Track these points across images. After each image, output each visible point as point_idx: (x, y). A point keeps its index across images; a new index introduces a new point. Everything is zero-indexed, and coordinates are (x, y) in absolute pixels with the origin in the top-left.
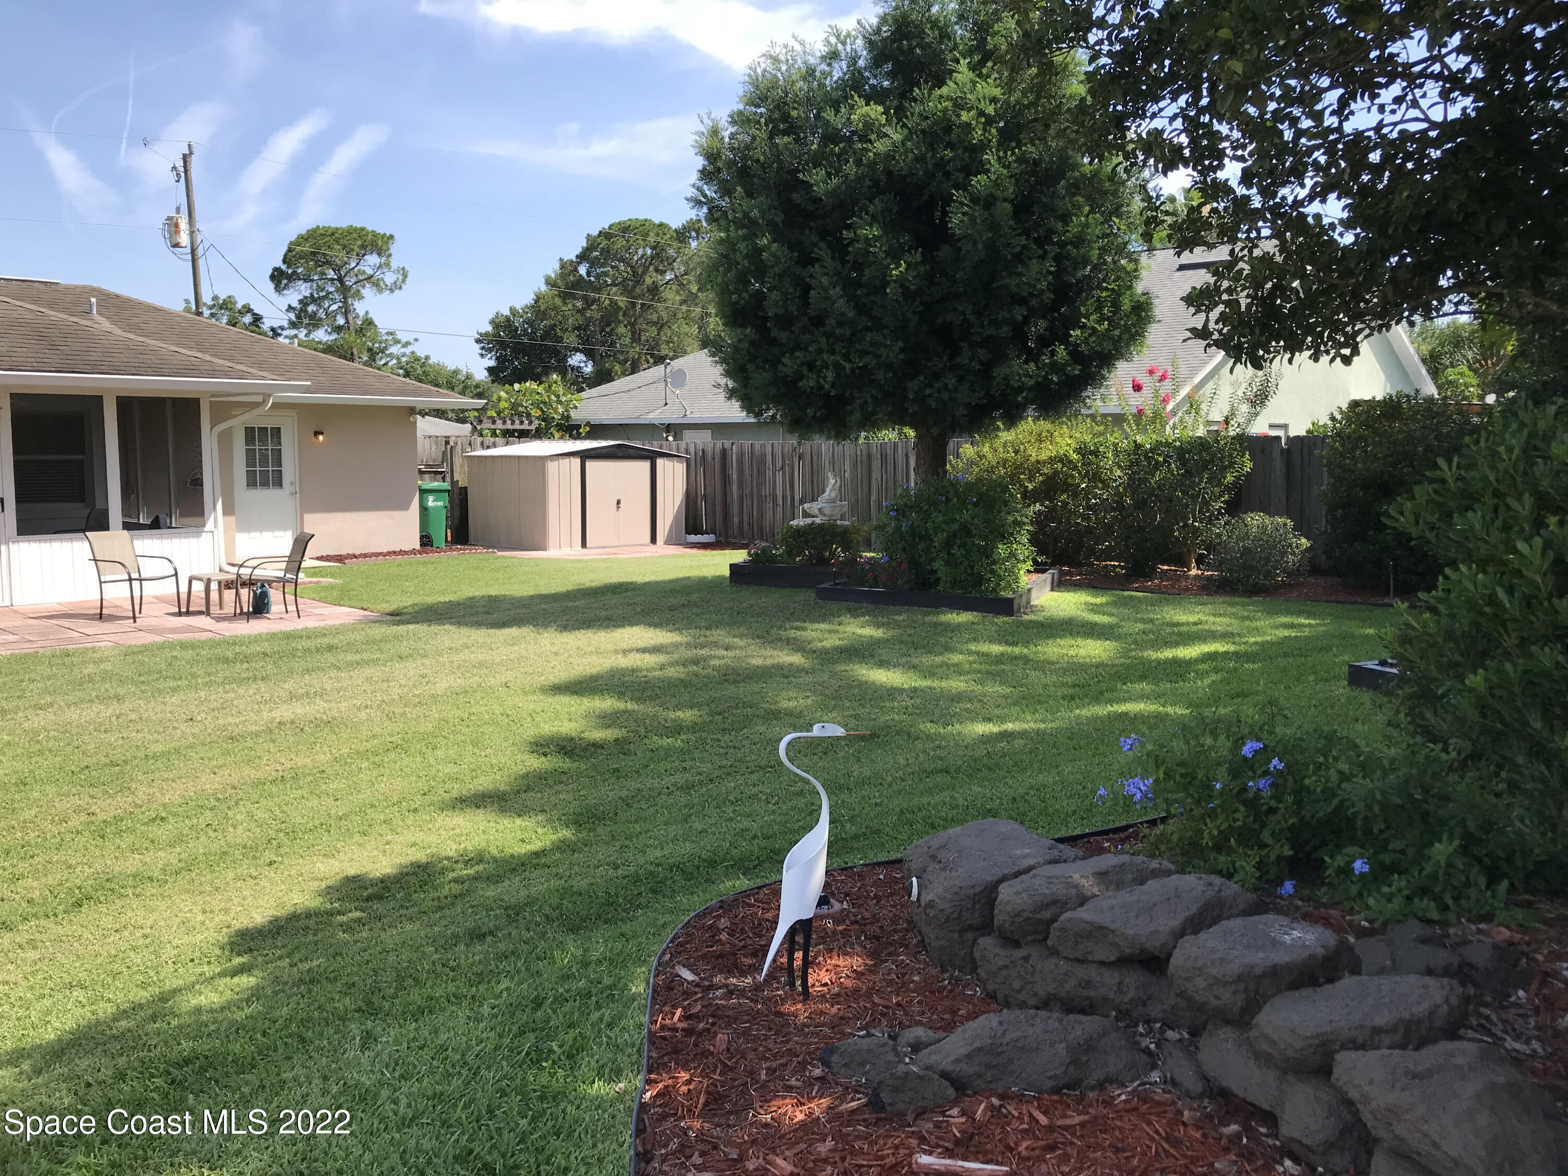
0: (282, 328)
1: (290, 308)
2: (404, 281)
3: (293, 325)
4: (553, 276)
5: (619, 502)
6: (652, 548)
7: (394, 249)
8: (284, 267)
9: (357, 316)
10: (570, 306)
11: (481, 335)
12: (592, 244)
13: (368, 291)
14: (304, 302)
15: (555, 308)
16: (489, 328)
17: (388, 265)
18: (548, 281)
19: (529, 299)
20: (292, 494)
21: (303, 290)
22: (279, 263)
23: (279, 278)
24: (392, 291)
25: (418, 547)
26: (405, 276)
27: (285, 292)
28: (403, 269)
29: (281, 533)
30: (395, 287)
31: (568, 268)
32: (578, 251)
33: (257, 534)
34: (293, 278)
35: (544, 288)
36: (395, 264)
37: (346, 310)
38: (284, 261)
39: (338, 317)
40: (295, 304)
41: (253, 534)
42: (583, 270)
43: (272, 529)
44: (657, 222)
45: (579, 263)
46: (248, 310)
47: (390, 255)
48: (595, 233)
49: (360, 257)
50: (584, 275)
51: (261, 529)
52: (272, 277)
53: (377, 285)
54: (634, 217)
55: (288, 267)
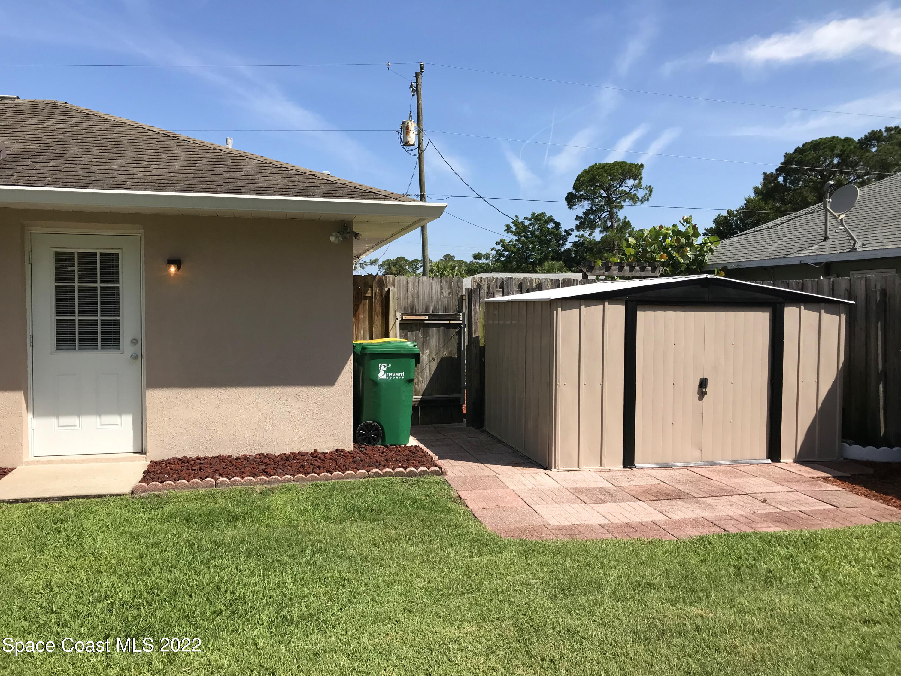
0: (572, 230)
1: (578, 218)
2: (650, 195)
3: (578, 228)
4: (760, 187)
5: (703, 383)
6: (772, 468)
7: (644, 173)
8: (574, 192)
9: (619, 219)
10: (771, 206)
11: (707, 230)
12: (789, 158)
13: (627, 204)
14: (586, 213)
15: (760, 208)
16: (713, 225)
17: (639, 184)
18: (756, 190)
19: (741, 203)
20: (135, 357)
21: (586, 206)
22: (571, 190)
23: (571, 200)
24: (642, 202)
25: (348, 446)
26: (651, 191)
27: (574, 207)
28: (650, 186)
29: (115, 419)
30: (645, 199)
31: (768, 178)
32: (778, 165)
33: (74, 420)
34: (581, 198)
35: (752, 195)
36: (644, 183)
37: (611, 216)
38: (574, 188)
39: (608, 222)
40: (581, 214)
41: (64, 420)
42: (781, 179)
43: (99, 411)
44: (843, 138)
45: (778, 175)
46: (551, 219)
47: (641, 178)
48: (791, 151)
49: (622, 182)
50: (781, 182)
51: (79, 412)
52: (567, 199)
53: (633, 199)
54: (824, 137)
55: (577, 192)
